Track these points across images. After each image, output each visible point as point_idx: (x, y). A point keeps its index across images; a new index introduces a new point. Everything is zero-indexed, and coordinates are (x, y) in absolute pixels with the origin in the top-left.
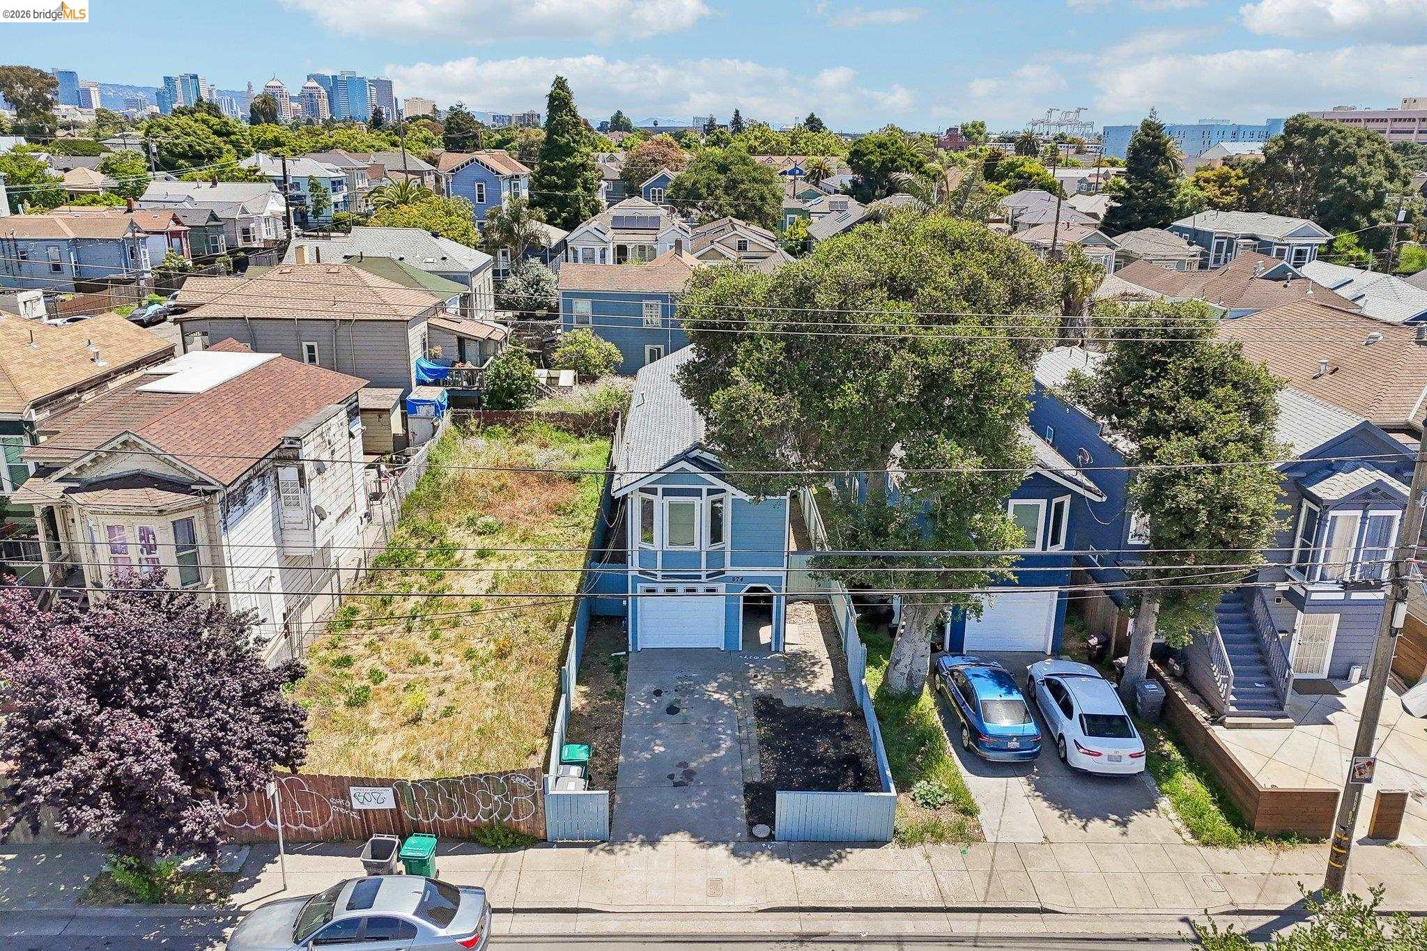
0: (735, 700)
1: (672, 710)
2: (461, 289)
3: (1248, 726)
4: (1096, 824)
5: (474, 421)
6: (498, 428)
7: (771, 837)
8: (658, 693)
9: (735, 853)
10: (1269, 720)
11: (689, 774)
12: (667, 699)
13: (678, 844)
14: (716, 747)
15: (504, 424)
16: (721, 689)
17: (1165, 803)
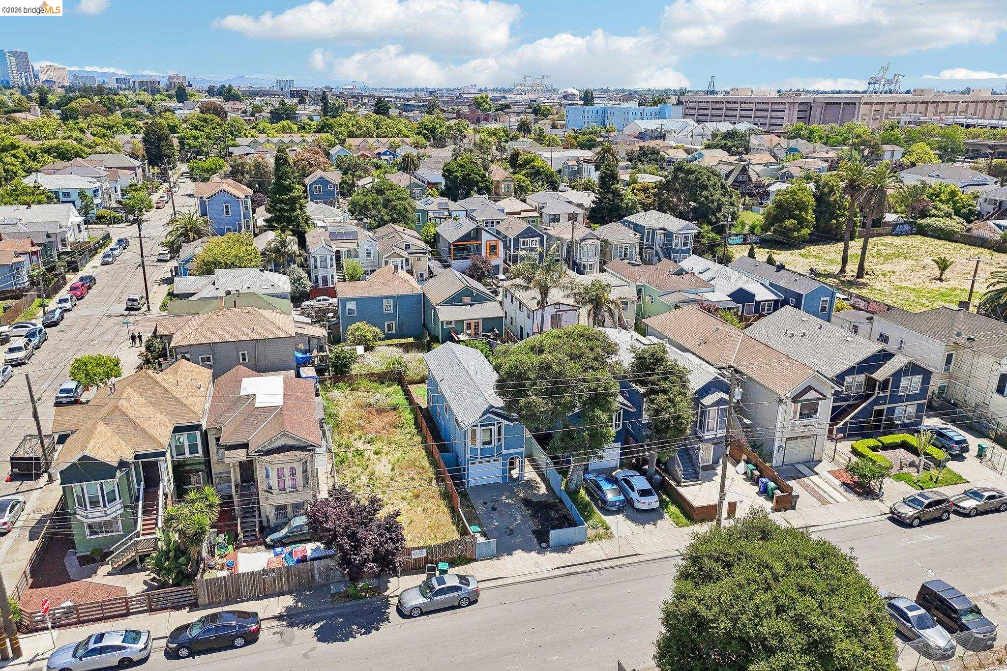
0: (515, 501)
1: (494, 508)
3: (689, 486)
4: (647, 526)
7: (548, 547)
8: (485, 503)
9: (538, 553)
10: (695, 483)
11: (511, 530)
12: (490, 505)
13: (518, 553)
14: (516, 520)
16: (507, 498)
17: (666, 516)
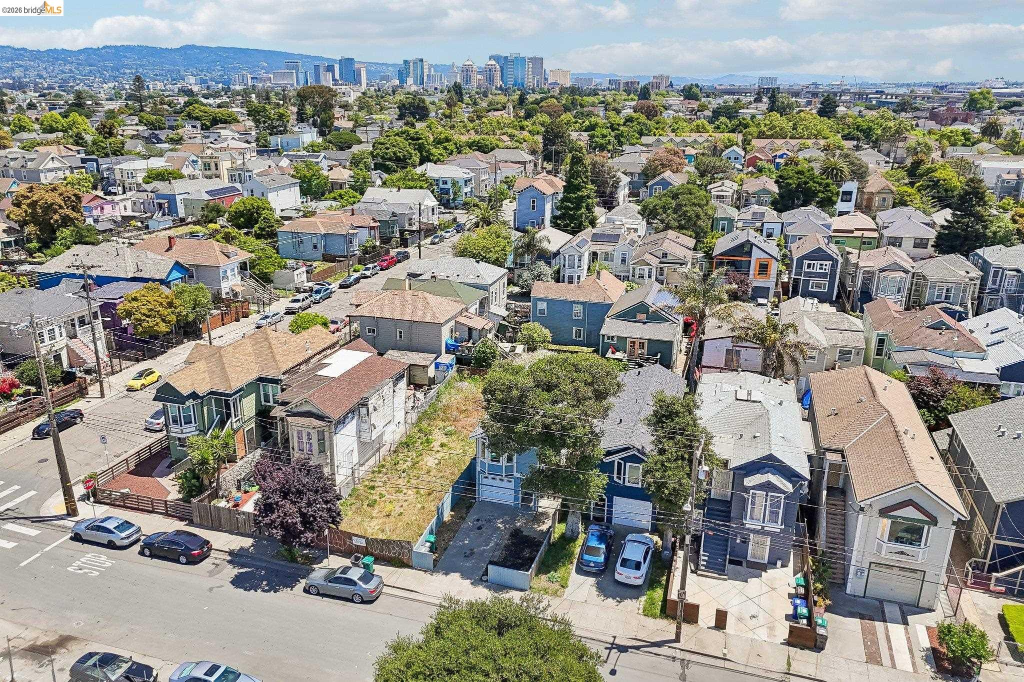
0: (506, 528)
1: (479, 528)
2: (482, 294)
3: (707, 576)
4: (610, 600)
5: (467, 372)
6: (477, 376)
7: (487, 581)
8: (478, 520)
9: (472, 584)
10: (717, 576)
11: (472, 553)
12: (480, 523)
13: (456, 576)
14: (487, 545)
15: (479, 375)
16: (502, 522)
17: (643, 599)
